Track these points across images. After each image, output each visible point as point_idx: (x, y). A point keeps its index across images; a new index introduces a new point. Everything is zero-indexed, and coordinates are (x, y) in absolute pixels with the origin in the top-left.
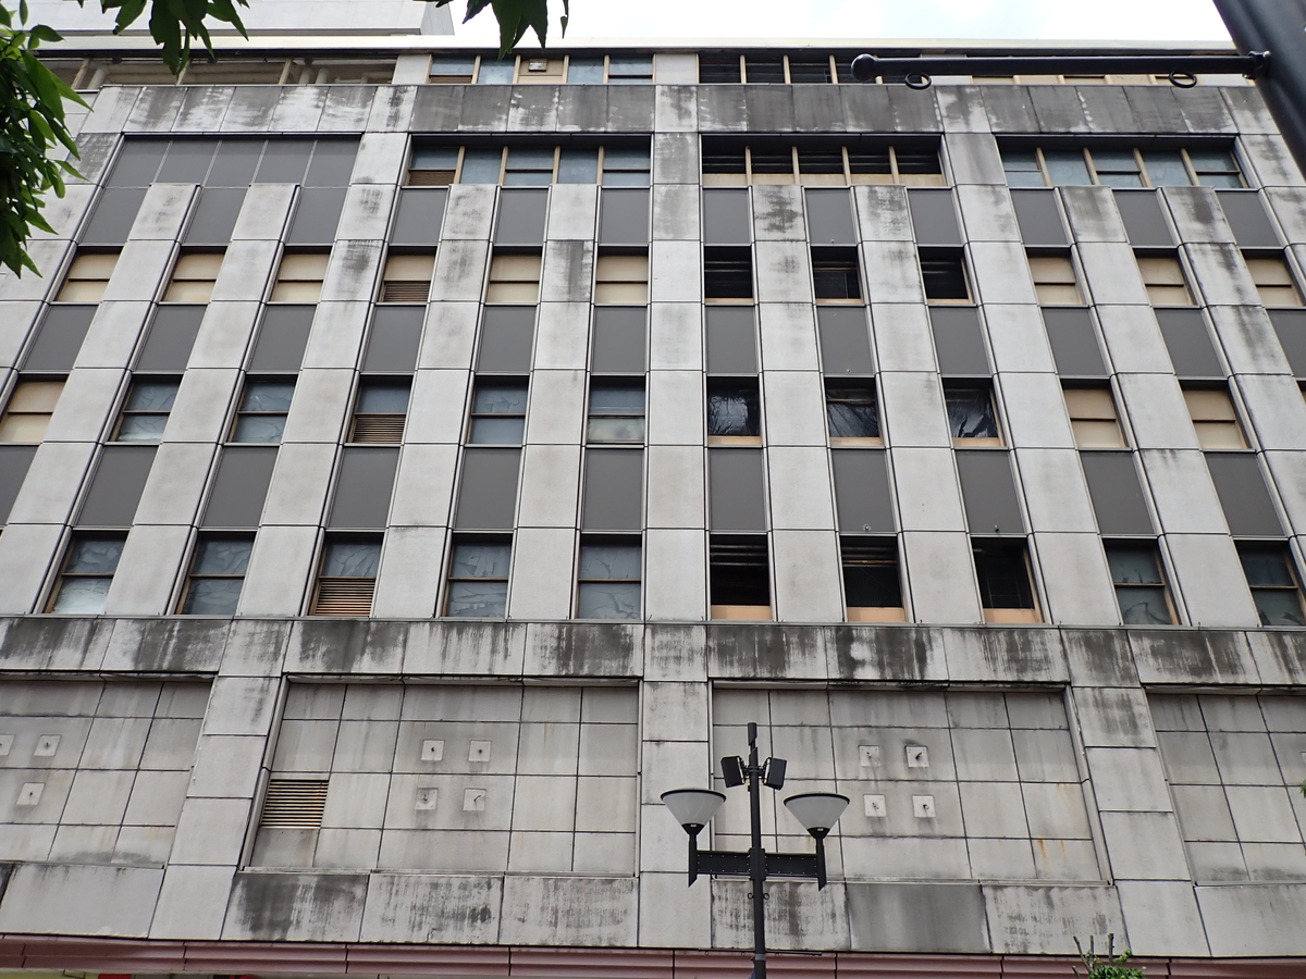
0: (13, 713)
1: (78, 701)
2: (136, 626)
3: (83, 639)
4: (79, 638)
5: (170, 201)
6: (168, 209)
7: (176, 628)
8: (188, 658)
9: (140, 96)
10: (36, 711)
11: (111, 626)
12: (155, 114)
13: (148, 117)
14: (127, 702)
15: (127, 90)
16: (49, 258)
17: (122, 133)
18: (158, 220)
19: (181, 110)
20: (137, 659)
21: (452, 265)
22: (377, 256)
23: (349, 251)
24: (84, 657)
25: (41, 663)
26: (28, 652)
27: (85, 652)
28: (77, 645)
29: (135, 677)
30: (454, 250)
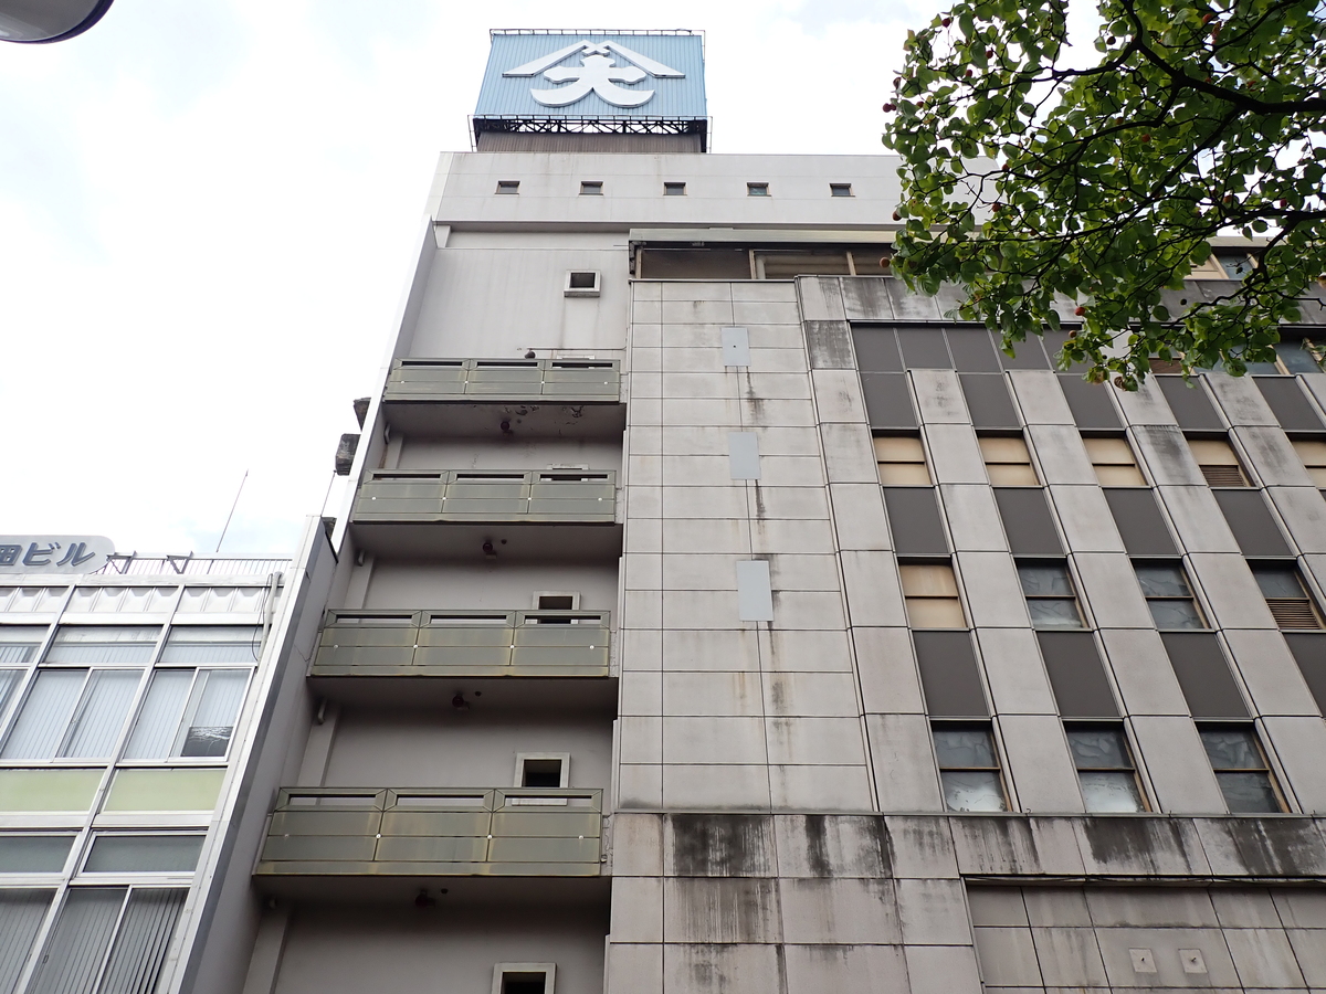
0: (1133, 923)
1: (1193, 909)
2: (1217, 826)
3: (1172, 841)
4: (1167, 839)
5: (940, 386)
6: (941, 394)
7: (1262, 829)
8: (1296, 861)
9: (842, 286)
10: (1155, 922)
11: (1191, 826)
12: (869, 303)
13: (863, 305)
14: (1245, 910)
15: (825, 281)
16: (858, 441)
17: (848, 321)
18: (940, 404)
19: (891, 300)
20: (1244, 863)
21: (1263, 450)
22: (1182, 441)
23: (1151, 437)
24: (1187, 861)
25: (1146, 868)
26: (1123, 854)
27: (1184, 854)
28: (1170, 847)
29: (1249, 883)
30: (1254, 436)
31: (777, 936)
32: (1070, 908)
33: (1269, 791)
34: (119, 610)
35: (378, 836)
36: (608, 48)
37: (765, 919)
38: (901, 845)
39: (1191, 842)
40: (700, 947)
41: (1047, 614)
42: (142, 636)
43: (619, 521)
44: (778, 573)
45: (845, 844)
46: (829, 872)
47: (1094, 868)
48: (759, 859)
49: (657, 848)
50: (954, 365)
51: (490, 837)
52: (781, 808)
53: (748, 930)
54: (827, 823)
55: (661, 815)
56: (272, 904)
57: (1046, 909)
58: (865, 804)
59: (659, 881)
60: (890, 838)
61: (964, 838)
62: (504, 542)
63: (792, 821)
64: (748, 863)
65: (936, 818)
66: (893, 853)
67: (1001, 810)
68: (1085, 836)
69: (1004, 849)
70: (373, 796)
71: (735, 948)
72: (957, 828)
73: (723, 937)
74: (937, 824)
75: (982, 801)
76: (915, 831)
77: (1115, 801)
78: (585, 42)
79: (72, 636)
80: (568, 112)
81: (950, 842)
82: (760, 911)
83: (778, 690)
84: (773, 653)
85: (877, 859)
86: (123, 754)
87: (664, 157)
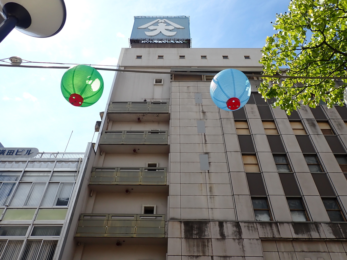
0: (305, 251)
1: (321, 247)
2: (327, 225)
3: (315, 229)
4: (314, 229)
7: (339, 226)
10: (312, 251)
11: (320, 225)
18: (252, 113)
20: (334, 235)
21: (337, 125)
22: (316, 123)
23: (308, 122)
24: (319, 234)
25: (309, 236)
26: (303, 233)
27: (319, 233)
28: (315, 231)
29: (336, 240)
30: (335, 122)
31: (211, 254)
32: (289, 247)
33: (341, 216)
34: (40, 167)
35: (107, 227)
36: (164, 21)
37: (208, 249)
38: (244, 230)
39: (320, 229)
40: (191, 257)
41: (281, 169)
42: (46, 174)
43: (169, 144)
44: (210, 158)
45: (229, 229)
46: (225, 237)
47: (295, 236)
48: (206, 233)
49: (180, 230)
50: (256, 103)
51: (136, 227)
52: (212, 220)
53: (204, 252)
54: (224, 224)
55: (180, 222)
56: (79, 244)
57: (282, 246)
58: (234, 219)
59: (180, 239)
60: (241, 228)
61: (260, 228)
62: (139, 149)
63: (215, 223)
64: (204, 234)
65: (253, 223)
66: (242, 232)
67: (270, 221)
68: (292, 227)
69: (271, 231)
70: (105, 216)
71: (200, 257)
72: (259, 226)
73: (197, 254)
74: (253, 224)
75: (264, 218)
76: (247, 226)
77: (300, 218)
78: (159, 20)
79: (28, 174)
80: (155, 37)
81: (257, 229)
82: (207, 247)
83: (211, 188)
84: (209, 178)
85: (237, 233)
86: (41, 205)
87: (179, 49)
